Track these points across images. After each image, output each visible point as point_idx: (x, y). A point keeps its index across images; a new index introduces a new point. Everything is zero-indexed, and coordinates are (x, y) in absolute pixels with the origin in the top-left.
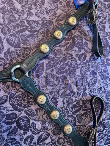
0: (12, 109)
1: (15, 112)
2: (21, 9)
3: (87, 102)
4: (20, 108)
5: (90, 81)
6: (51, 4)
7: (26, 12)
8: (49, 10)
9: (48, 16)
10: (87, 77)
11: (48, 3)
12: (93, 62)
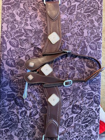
0: (12, 91)
1: (13, 93)
2: (20, 21)
3: (67, 90)
4: (17, 90)
5: (70, 74)
6: (42, 17)
7: (23, 23)
8: (40, 22)
9: (39, 26)
10: (67, 71)
11: (40, 17)
12: (72, 60)
